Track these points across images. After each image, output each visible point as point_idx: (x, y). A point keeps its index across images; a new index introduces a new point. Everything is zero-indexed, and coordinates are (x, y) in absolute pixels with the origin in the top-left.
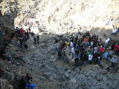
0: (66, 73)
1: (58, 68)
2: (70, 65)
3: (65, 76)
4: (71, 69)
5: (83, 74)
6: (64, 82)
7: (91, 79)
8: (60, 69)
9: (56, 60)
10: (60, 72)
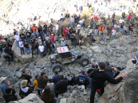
0: (17, 73)
1: (7, 71)
2: (22, 63)
3: (17, 77)
4: (24, 67)
5: (38, 67)
6: (16, 83)
7: (47, 69)
8: (9, 71)
9: (3, 64)
10: (10, 74)
